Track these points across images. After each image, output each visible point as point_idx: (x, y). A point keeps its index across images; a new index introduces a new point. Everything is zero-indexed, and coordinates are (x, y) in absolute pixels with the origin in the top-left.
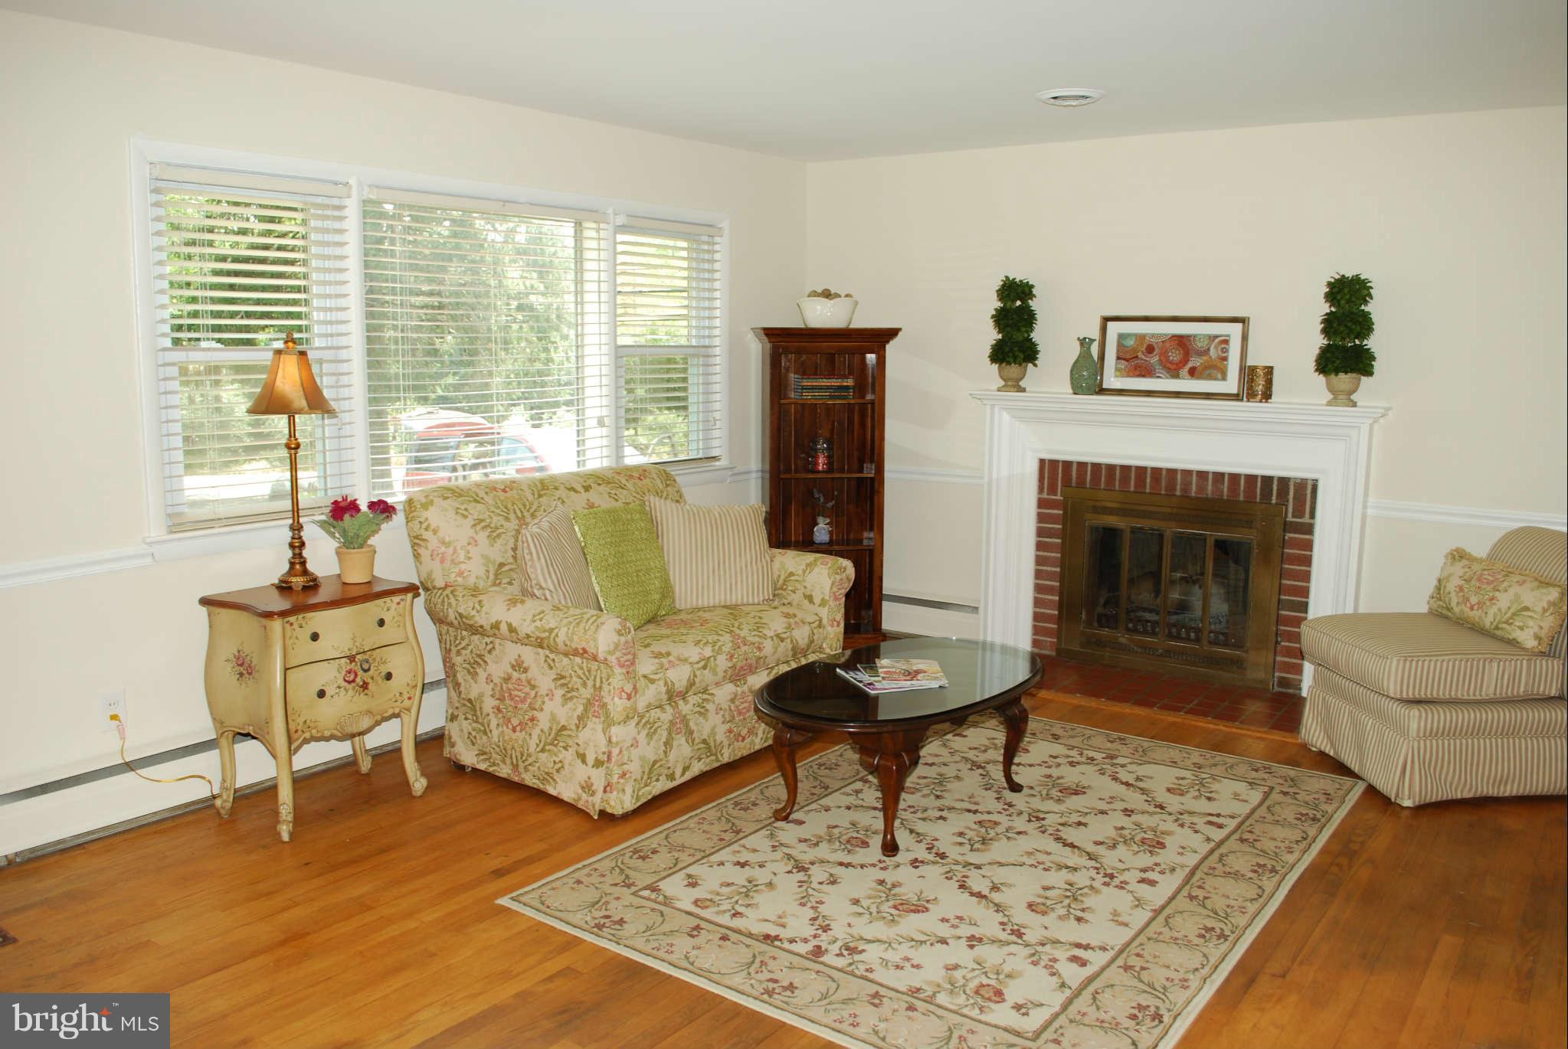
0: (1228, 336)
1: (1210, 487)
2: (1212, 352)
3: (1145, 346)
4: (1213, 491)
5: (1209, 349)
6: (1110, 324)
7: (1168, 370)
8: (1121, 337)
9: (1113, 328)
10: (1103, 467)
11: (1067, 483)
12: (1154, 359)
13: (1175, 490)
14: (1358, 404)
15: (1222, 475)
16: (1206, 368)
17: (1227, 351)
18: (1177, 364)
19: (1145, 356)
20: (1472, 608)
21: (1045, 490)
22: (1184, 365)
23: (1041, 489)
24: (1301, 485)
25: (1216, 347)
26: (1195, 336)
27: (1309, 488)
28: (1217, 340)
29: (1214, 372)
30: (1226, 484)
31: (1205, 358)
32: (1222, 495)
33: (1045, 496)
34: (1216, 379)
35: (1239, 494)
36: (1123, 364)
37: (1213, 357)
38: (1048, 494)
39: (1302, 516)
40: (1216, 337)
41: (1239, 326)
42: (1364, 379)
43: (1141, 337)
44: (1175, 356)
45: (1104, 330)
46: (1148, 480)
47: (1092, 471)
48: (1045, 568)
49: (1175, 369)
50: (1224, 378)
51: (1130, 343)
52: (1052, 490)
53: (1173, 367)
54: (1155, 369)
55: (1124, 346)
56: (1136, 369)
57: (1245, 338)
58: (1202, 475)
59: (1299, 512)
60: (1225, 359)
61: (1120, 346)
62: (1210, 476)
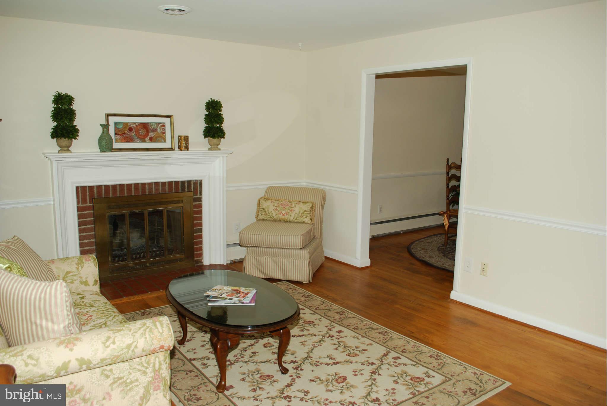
0: (165, 123)
1: (160, 189)
2: (158, 130)
3: (128, 128)
4: (162, 191)
5: (157, 129)
6: (109, 117)
7: (140, 139)
8: (116, 124)
9: (112, 120)
10: (111, 186)
11: (92, 198)
12: (133, 134)
13: (146, 192)
14: (221, 149)
15: (165, 183)
16: (157, 137)
17: (165, 130)
18: (144, 136)
19: (129, 133)
20: (283, 215)
21: (80, 202)
22: (147, 136)
23: (78, 202)
24: (196, 183)
25: (160, 128)
26: (150, 123)
27: (199, 183)
28: (160, 125)
29: (160, 139)
30: (167, 187)
31: (156, 133)
32: (166, 191)
33: (80, 205)
34: (161, 142)
35: (172, 189)
36: (118, 137)
37: (159, 132)
38: (82, 204)
39: (197, 195)
40: (159, 124)
41: (169, 119)
42: (222, 139)
43: (126, 124)
44: (142, 132)
45: (107, 120)
46: (133, 190)
47: (105, 189)
48: (84, 241)
49: (143, 138)
50: (165, 141)
51: (121, 127)
52: (84, 201)
53: (142, 137)
54: (134, 139)
55: (118, 128)
56: (125, 139)
57: (172, 124)
58: (157, 184)
59: (195, 193)
60: (164, 133)
61: (116, 128)
62: (160, 184)
